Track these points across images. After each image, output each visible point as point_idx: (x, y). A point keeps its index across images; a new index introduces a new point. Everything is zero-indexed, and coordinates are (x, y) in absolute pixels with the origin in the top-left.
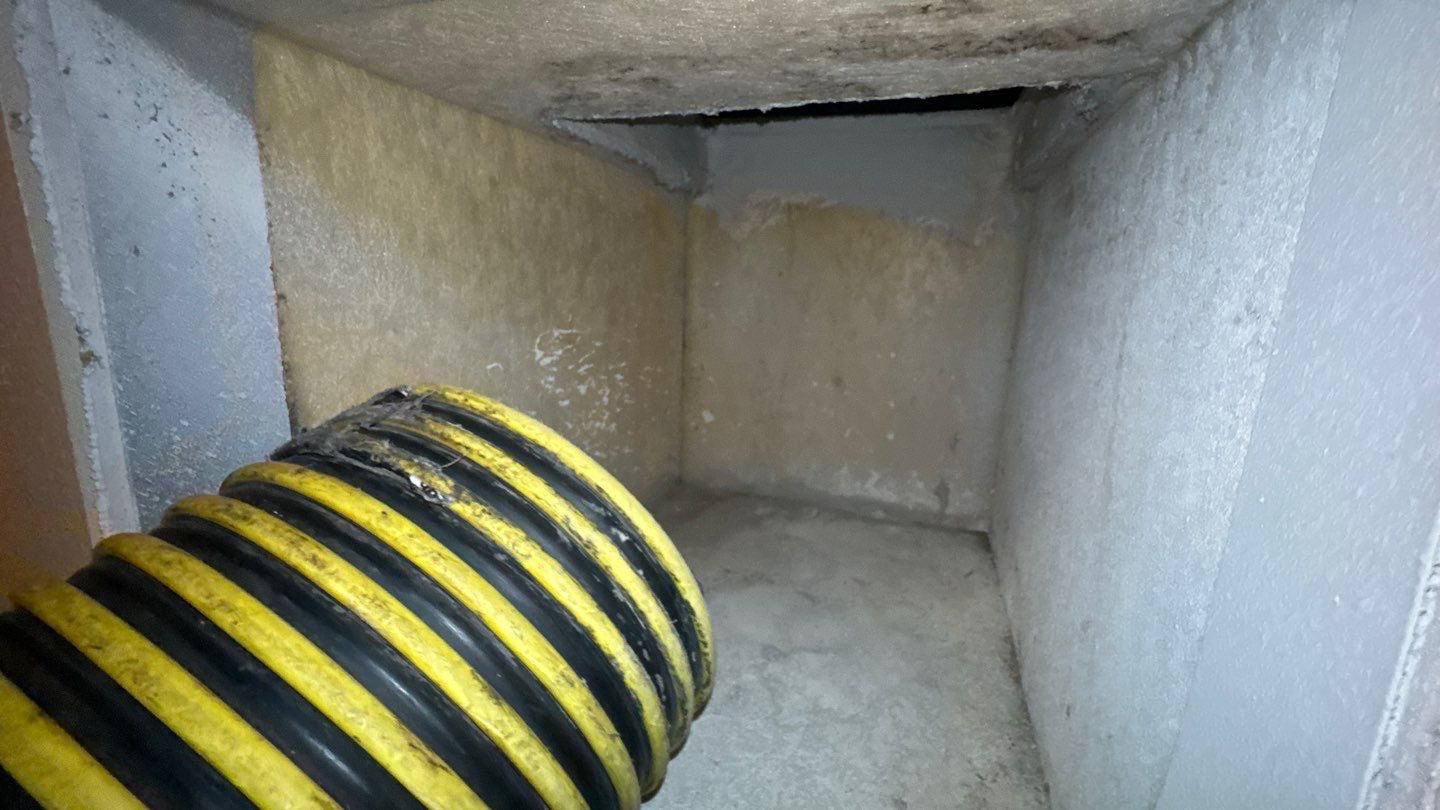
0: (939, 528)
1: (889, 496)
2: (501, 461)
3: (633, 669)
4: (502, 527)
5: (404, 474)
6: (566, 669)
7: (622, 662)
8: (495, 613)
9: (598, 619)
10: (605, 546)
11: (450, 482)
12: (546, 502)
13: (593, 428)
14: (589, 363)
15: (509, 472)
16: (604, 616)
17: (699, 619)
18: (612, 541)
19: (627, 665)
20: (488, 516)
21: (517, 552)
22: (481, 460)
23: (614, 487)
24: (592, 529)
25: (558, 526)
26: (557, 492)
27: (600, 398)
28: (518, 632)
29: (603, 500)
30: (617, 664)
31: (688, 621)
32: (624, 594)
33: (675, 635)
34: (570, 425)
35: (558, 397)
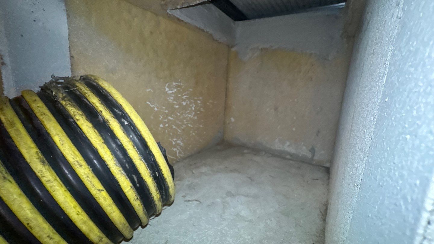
0: (310, 164)
2: (86, 91)
3: (115, 168)
4: (73, 109)
5: (52, 92)
6: (80, 160)
7: (109, 164)
8: (55, 135)
9: (101, 146)
10: (114, 123)
11: (64, 95)
12: (96, 105)
13: (188, 116)
14: (187, 96)
15: (87, 95)
16: (105, 146)
17: (157, 159)
18: (118, 122)
19: (112, 166)
20: (70, 106)
21: (75, 118)
22: (81, 91)
23: (126, 105)
24: (110, 116)
25: (99, 114)
26: (102, 103)
27: (191, 107)
28: (62, 143)
29: (122, 109)
30: (107, 164)
31: (154, 160)
32: (120, 141)
33: (141, 161)
34: (179, 114)
35: (174, 104)
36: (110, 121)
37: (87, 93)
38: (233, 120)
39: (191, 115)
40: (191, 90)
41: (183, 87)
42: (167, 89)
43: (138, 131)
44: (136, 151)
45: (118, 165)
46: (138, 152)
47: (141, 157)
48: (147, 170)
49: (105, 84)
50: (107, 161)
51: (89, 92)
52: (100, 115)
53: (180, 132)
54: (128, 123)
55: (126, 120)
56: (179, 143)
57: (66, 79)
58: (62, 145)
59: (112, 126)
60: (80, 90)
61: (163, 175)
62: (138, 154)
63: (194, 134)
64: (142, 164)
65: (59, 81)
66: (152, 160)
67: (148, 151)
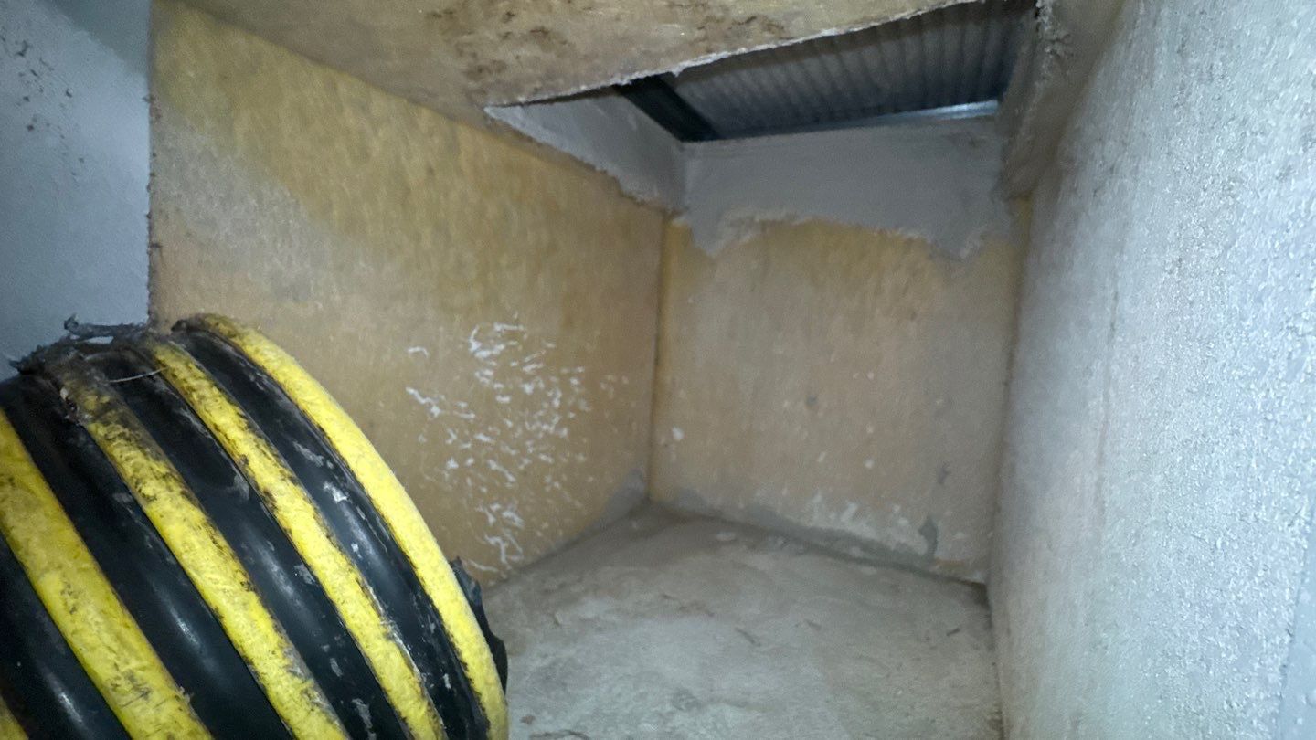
0: (924, 574)
1: (865, 530)
2: (193, 383)
3: (285, 684)
4: (136, 457)
5: (58, 387)
6: (143, 669)
7: (265, 671)
8: (47, 570)
9: (236, 600)
10: (293, 502)
11: (106, 399)
12: (225, 435)
13: (539, 430)
14: (538, 363)
15: (195, 397)
16: (253, 598)
17: (449, 627)
18: (310, 496)
19: (275, 677)
20: (122, 441)
21: (140, 491)
22: (173, 382)
23: (343, 429)
24: (280, 476)
25: (237, 467)
26: (249, 426)
27: (550, 400)
28: (71, 602)
29: (328, 446)
30: (256, 673)
31: (436, 630)
32: (311, 573)
33: (391, 643)
34: (510, 424)
35: (496, 392)
36: (276, 497)
37: (194, 390)
38: (678, 434)
39: (550, 424)
40: (550, 345)
41: (526, 337)
42: (475, 345)
43: (381, 526)
44: (373, 604)
45: (299, 671)
46: (381, 609)
47: (390, 628)
48: (408, 673)
49: (266, 352)
50: (255, 662)
51: (206, 383)
52: (240, 471)
53: (512, 483)
54: (345, 498)
55: (339, 487)
56: (508, 518)
57: (119, 332)
58: (73, 610)
59: (285, 515)
60: (169, 378)
61: (468, 681)
62: (380, 615)
63: (557, 485)
64: (392, 656)
65: (94, 341)
66: (429, 631)
67: (418, 599)
